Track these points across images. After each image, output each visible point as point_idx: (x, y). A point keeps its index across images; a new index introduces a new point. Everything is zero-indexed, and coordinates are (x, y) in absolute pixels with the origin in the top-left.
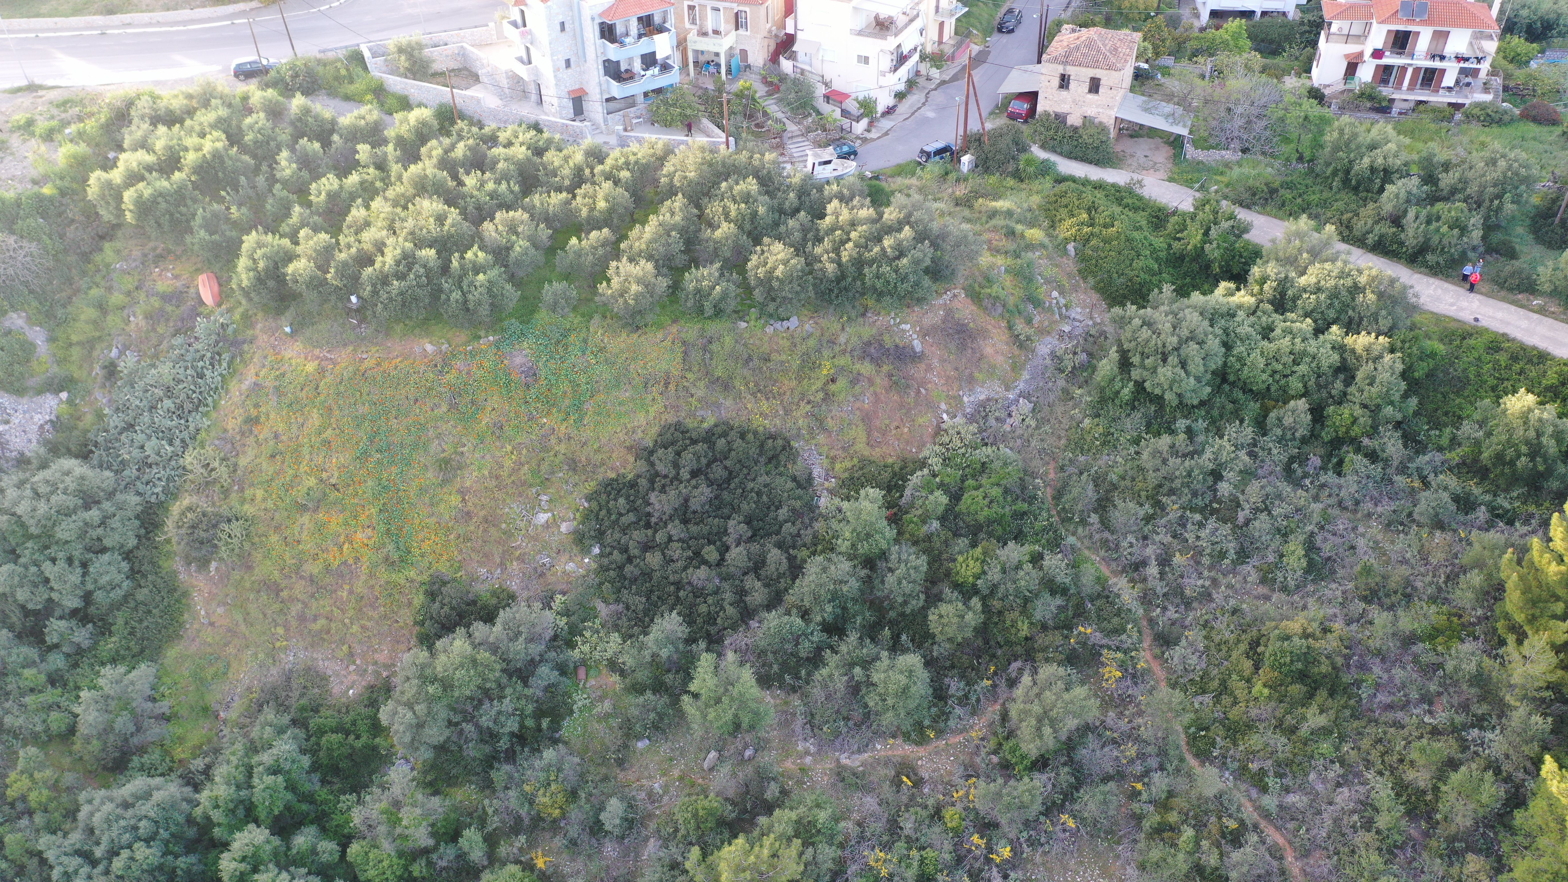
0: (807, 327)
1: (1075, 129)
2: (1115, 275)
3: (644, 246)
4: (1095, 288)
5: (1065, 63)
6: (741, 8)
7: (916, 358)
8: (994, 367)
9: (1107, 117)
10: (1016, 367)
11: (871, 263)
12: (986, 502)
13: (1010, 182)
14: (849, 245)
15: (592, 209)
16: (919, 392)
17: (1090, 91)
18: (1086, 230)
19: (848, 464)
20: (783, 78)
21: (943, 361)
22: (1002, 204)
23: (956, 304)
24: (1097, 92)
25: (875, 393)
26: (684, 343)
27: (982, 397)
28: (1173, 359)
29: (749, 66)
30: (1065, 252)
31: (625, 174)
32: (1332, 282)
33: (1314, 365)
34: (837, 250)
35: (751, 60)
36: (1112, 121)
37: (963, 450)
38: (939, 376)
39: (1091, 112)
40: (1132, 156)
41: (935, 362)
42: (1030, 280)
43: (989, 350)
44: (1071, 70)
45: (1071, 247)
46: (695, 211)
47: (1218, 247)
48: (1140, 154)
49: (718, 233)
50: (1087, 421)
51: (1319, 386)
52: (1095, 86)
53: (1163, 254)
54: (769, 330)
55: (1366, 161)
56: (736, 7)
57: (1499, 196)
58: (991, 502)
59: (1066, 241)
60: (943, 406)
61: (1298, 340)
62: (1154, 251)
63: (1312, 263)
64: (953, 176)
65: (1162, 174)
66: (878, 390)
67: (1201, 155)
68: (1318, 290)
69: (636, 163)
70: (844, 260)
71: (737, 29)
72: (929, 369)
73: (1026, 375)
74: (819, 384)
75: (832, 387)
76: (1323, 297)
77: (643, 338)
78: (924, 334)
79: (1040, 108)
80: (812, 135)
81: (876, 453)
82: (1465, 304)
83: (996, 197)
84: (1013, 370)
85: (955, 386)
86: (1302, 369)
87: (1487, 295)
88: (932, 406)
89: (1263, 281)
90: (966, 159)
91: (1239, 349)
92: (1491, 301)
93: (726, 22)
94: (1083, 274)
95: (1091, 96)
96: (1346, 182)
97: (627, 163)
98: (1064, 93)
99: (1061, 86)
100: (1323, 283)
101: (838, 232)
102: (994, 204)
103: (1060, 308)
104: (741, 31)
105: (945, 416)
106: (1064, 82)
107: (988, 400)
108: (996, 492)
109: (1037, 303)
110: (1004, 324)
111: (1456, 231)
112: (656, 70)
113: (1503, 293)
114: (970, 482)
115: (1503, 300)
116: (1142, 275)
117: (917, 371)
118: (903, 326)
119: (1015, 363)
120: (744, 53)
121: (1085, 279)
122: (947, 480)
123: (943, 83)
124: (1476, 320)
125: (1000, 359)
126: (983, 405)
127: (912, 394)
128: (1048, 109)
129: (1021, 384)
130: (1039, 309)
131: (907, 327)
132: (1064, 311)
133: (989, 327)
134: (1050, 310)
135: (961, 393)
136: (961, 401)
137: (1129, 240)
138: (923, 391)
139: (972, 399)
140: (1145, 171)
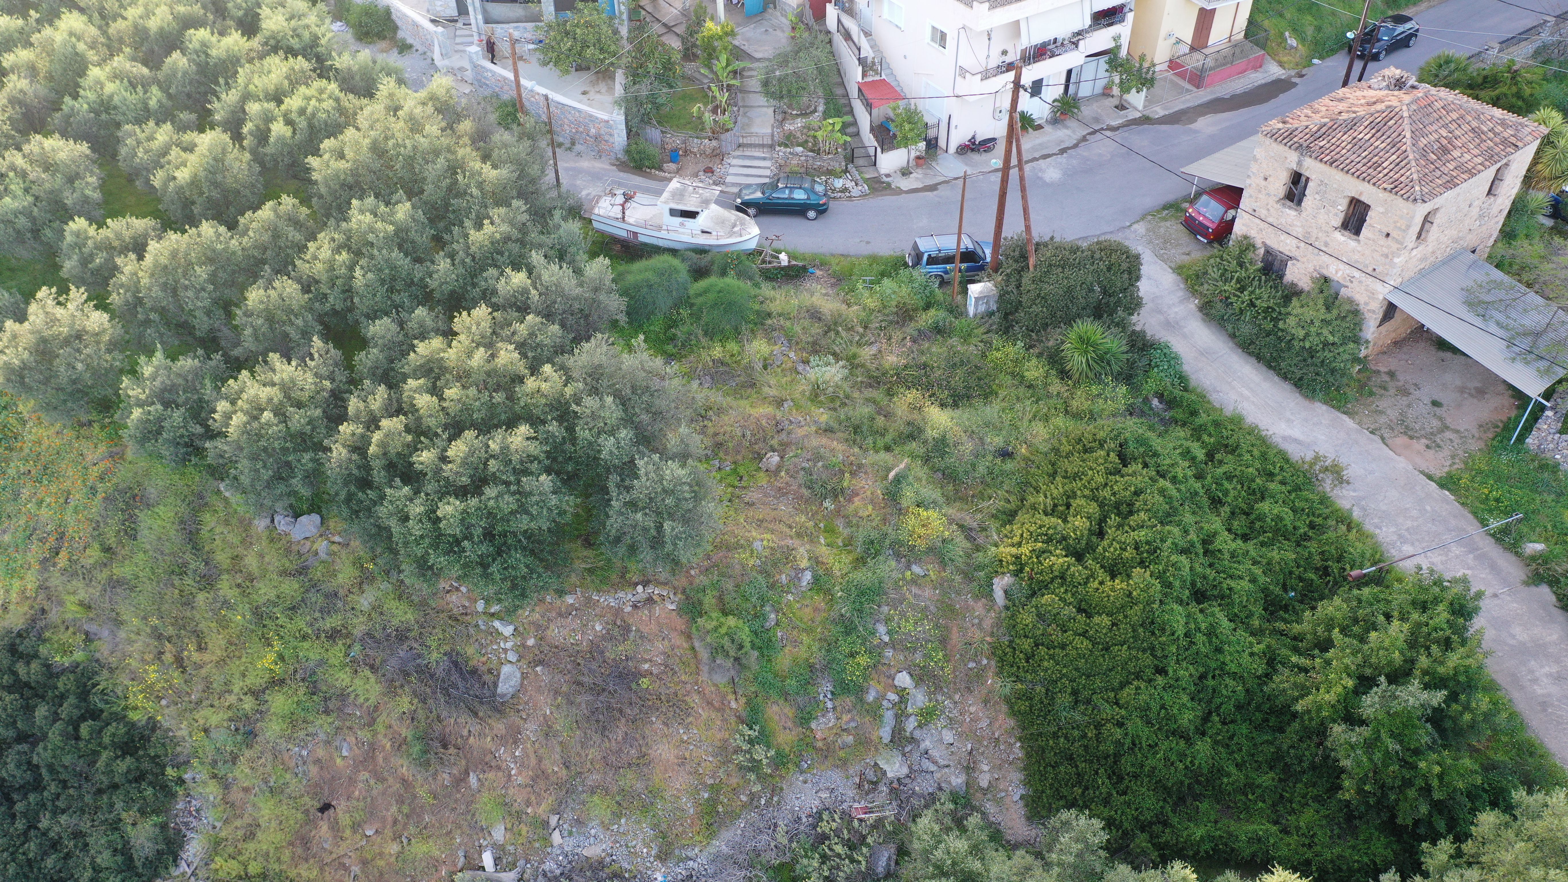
1: (1292, 295)
2: (1064, 699)
5: (1303, 149)
8: (655, 793)
9: (1368, 293)
10: (710, 816)
13: (1034, 370)
16: (463, 779)
17: (1345, 226)
18: (1058, 560)
21: (548, 732)
23: (642, 621)
24: (1357, 230)
25: (370, 743)
27: (593, 851)
36: (1377, 306)
39: (1336, 271)
40: (1404, 392)
41: (531, 730)
43: (664, 751)
44: (1312, 168)
45: (1001, 584)
47: (1370, 745)
48: (1426, 394)
52: (1355, 218)
59: (1000, 566)
60: (499, 834)
65: (1437, 462)
66: (379, 739)
67: (1562, 449)
70: (372, 449)
72: (513, 737)
73: (721, 844)
78: (537, 659)
79: (1239, 226)
80: (782, 151)
84: (700, 817)
85: (549, 800)
90: (976, 290)
94: (1002, 659)
95: (1342, 239)
98: (1289, 213)
99: (1289, 197)
103: (901, 717)
105: (488, 860)
106: (1296, 189)
109: (846, 684)
110: (737, 703)
116: (1136, 725)
117: (480, 733)
118: (497, 624)
119: (713, 802)
121: (1001, 671)
123: (1145, 120)
125: (681, 781)
127: (445, 778)
128: (1253, 233)
129: (703, 860)
130: (849, 700)
131: (508, 630)
132: (911, 724)
133: (695, 700)
134: (874, 712)
135: (553, 820)
136: (547, 840)
137: (1151, 624)
138: (473, 779)
139: (569, 845)
140: (1402, 440)
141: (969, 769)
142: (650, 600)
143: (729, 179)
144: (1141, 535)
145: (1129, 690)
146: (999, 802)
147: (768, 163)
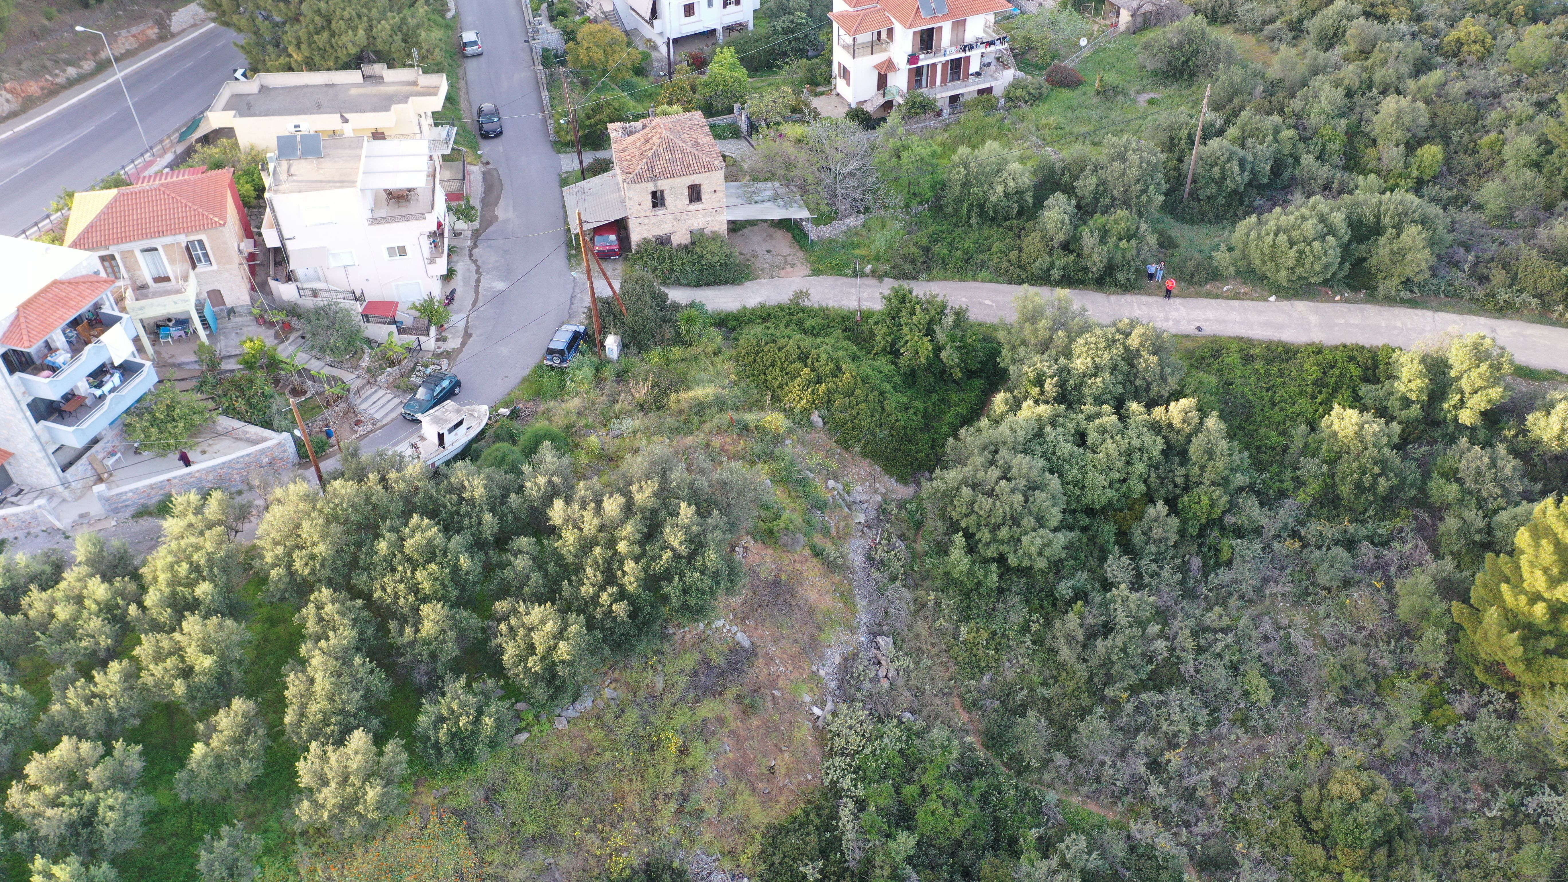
0: (607, 693)
1: (685, 248)
2: (877, 430)
3: (324, 704)
4: (864, 454)
5: (653, 179)
6: (191, 238)
7: (751, 654)
8: (828, 614)
9: (718, 224)
10: (847, 600)
11: (667, 575)
12: (951, 810)
14: (629, 566)
15: (187, 673)
16: (774, 697)
17: (691, 201)
18: (820, 389)
19: (754, 849)
20: (293, 311)
21: (777, 640)
22: (703, 392)
23: (753, 559)
24: (699, 199)
25: (732, 732)
26: (455, 812)
27: (838, 660)
28: (1028, 522)
29: (231, 311)
30: (812, 425)
31: (203, 589)
32: (1107, 356)
33: (1145, 458)
34: (610, 578)
35: (230, 300)
36: (725, 227)
37: (869, 749)
38: (784, 663)
39: (697, 223)
41: (771, 648)
42: (803, 482)
43: (813, 595)
44: (663, 184)
45: (816, 417)
46: (359, 602)
47: (955, 351)
48: (760, 250)
49: (428, 628)
50: (963, 630)
51: (1162, 480)
52: (695, 193)
53: (898, 379)
54: (561, 724)
55: (1000, 189)
56: (183, 239)
57: (1144, 191)
58: (955, 805)
59: (806, 411)
60: (807, 698)
61: (1118, 438)
62: (888, 379)
63: (1071, 340)
64: (608, 372)
65: (802, 269)
66: (733, 726)
67: (827, 231)
68: (1097, 370)
69: (210, 560)
70: (631, 588)
71: (194, 267)
72: (769, 660)
73: (861, 604)
74: (671, 768)
75: (689, 762)
76: (1107, 376)
77: (390, 839)
78: (741, 619)
79: (636, 237)
80: (381, 379)
81: (777, 813)
82: (1174, 314)
83: (683, 382)
84: (845, 604)
85: (805, 664)
86: (1139, 468)
87: (1182, 295)
88: (794, 705)
89: (1039, 381)
90: (612, 343)
91: (1073, 473)
92: (1192, 302)
93: (172, 261)
94: (844, 443)
95: (694, 206)
96: (983, 214)
97: (195, 568)
98: (660, 212)
99: (655, 205)
100: (1098, 360)
101: (597, 550)
102: (690, 394)
103: (843, 498)
104: (201, 268)
105: (817, 711)
106: (658, 200)
107: (845, 659)
108: (951, 790)
109: (821, 506)
110: (807, 552)
111: (1133, 242)
112: (116, 378)
113: (1193, 289)
114: (910, 790)
115: (1198, 295)
117: (759, 672)
119: (842, 594)
120: (216, 296)
121: (847, 449)
122: (883, 802)
123: (476, 233)
124: (1199, 329)
125: (828, 600)
126: (846, 670)
127: (770, 705)
128: (645, 235)
129: (863, 616)
130: (827, 511)
131: (721, 623)
132: (848, 498)
133: (798, 566)
134: (836, 505)
135: (814, 668)
136: (820, 678)
137: (865, 380)
138: (777, 693)
139: (829, 668)
140: (782, 273)
141: (876, 491)
142: (745, 548)
143: (378, 416)
144: (824, 357)
145: (887, 407)
146: (893, 492)
147: (381, 393)
